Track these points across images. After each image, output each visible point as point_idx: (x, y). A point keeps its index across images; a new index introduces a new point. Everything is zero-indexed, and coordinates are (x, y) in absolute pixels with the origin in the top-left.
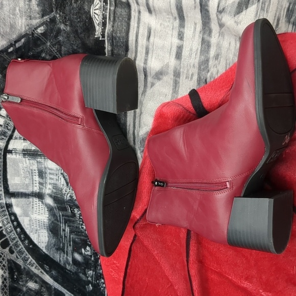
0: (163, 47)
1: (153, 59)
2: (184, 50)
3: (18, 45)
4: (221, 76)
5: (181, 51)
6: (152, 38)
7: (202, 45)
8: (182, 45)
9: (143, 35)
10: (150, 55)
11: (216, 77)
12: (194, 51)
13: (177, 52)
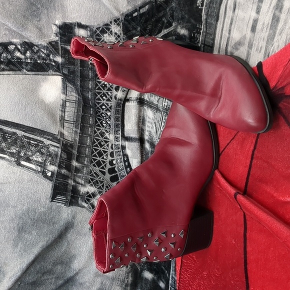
0: (243, 19)
1: (235, 31)
2: (258, 24)
3: (141, 11)
4: (281, 51)
5: (256, 24)
6: (236, 10)
7: (272, 20)
8: (258, 19)
9: (230, 7)
10: (233, 26)
11: (277, 52)
12: (265, 25)
13: (253, 25)
